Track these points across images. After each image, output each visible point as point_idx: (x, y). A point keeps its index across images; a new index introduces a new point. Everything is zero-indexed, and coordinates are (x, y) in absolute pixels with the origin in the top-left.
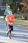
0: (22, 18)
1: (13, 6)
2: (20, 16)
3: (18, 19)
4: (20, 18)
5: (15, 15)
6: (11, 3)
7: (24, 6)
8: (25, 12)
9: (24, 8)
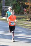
0: (27, 19)
1: (17, 6)
2: (25, 17)
3: (22, 20)
4: (25, 19)
5: (19, 16)
6: (15, 3)
7: (29, 6)
8: (30, 13)
9: (29, 8)
